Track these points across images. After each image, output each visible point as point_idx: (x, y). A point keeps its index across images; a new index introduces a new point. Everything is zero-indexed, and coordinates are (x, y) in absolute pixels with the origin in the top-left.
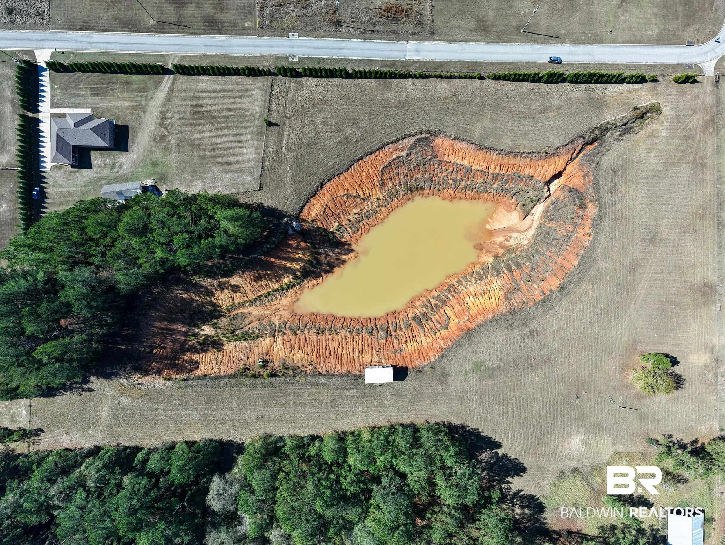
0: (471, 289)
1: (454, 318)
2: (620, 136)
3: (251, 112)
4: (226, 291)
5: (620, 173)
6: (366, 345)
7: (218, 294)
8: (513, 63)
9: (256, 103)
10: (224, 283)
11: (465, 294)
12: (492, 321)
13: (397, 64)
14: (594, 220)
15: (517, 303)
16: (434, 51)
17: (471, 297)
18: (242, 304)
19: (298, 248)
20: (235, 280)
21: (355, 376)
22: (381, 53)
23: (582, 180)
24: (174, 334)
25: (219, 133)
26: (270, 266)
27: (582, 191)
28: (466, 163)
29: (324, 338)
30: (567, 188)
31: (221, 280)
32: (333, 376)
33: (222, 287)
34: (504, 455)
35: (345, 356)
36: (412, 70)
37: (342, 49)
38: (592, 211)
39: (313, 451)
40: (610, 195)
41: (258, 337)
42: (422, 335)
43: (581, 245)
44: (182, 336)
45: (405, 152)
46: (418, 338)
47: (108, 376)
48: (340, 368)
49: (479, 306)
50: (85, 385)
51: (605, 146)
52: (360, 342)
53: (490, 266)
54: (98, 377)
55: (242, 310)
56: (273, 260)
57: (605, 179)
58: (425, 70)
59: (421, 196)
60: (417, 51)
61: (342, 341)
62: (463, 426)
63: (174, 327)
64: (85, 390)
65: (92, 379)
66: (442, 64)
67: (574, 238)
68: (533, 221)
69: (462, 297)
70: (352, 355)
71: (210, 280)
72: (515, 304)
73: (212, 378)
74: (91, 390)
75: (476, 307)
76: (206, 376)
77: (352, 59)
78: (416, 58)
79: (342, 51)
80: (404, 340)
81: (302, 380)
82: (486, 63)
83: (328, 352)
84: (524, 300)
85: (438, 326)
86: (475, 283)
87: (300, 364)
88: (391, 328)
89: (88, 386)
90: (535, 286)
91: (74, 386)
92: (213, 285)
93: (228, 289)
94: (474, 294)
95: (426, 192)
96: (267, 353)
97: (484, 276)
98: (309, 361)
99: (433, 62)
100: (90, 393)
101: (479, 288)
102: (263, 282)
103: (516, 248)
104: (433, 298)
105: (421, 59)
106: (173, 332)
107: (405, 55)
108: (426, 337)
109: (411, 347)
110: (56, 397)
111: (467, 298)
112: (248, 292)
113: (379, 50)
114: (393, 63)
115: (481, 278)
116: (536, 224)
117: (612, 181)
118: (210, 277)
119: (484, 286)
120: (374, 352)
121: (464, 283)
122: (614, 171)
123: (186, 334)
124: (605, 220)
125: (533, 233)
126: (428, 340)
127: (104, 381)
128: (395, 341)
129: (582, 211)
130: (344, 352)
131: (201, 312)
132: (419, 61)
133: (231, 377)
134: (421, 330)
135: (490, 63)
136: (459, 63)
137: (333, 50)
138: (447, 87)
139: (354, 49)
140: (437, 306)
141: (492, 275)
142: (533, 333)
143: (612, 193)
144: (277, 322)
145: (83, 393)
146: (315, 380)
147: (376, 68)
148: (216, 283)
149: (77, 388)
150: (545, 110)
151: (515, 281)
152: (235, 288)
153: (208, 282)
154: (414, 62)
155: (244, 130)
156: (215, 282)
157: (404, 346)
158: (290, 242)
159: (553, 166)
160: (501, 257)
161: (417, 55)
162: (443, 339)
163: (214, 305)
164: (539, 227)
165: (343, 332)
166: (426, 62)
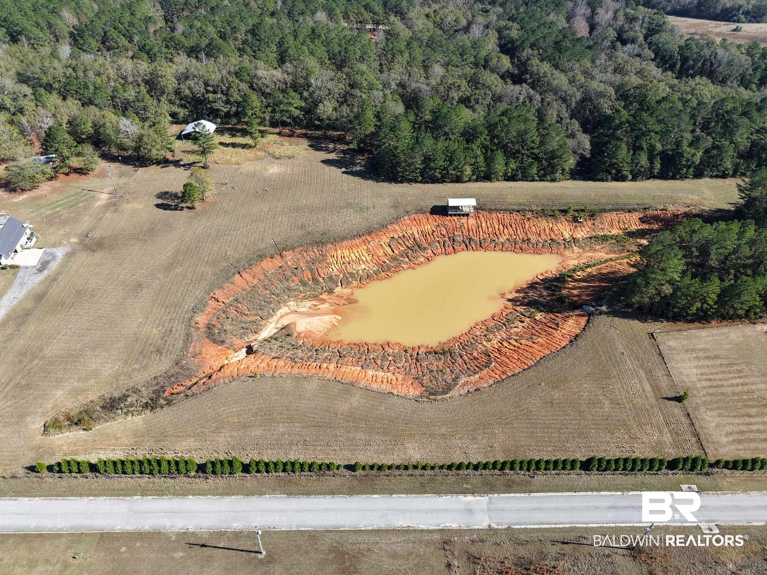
0: (363, 266)
1: (384, 245)
2: (128, 396)
3: (715, 413)
5: (152, 349)
6: (474, 231)
8: (290, 494)
9: (714, 424)
11: (371, 263)
12: (343, 239)
13: (503, 488)
14: (202, 311)
15: (314, 252)
16: (438, 511)
17: (364, 259)
18: (619, 258)
21: (482, 210)
22: (536, 505)
23: (204, 349)
27: (207, 340)
28: (370, 372)
29: (521, 237)
30: (226, 346)
32: (506, 210)
34: (341, 168)
35: (495, 223)
36: (475, 477)
37: (610, 508)
38: (201, 319)
39: (513, 165)
40: (174, 329)
41: (590, 238)
42: (417, 236)
43: (225, 291)
45: (462, 381)
46: (420, 233)
48: (499, 216)
49: (356, 251)
51: (157, 384)
52: (481, 233)
53: (340, 284)
55: (617, 256)
57: (174, 345)
58: (451, 477)
59: (430, 347)
60: (469, 511)
61: (501, 234)
62: (378, 182)
66: (422, 489)
67: (231, 299)
68: (277, 322)
69: (374, 261)
70: (488, 224)
72: (316, 250)
73: (623, 210)
75: (359, 251)
76: (629, 211)
77: (586, 491)
78: (470, 498)
79: (609, 504)
80: (435, 234)
81: (534, 208)
82: (342, 493)
83: (514, 226)
84: (305, 254)
85: (400, 241)
86: (358, 270)
87: (540, 219)
88: (448, 243)
90: (289, 263)
94: (361, 262)
95: (422, 350)
96: (576, 227)
97: (348, 276)
98: (531, 221)
99: (438, 492)
101: (354, 267)
102: (605, 271)
103: (305, 298)
104: (406, 262)
105: (461, 497)
107: (490, 503)
108: (413, 234)
109: (428, 228)
111: (368, 259)
113: (540, 509)
114: (509, 487)
115: (351, 274)
116: (275, 318)
117: (166, 341)
119: (349, 267)
120: (466, 225)
121: (372, 272)
122: (159, 351)
124: (189, 307)
125: (280, 311)
126: (411, 232)
128: (444, 232)
129: (213, 323)
130: (497, 227)
132: (465, 492)
133: (605, 211)
134: (418, 240)
135: (332, 492)
136: (391, 492)
137: (626, 504)
138: (410, 452)
139: (588, 509)
140: (402, 256)
141: (337, 276)
142: (303, 227)
143: (171, 331)
144: (575, 248)
146: (522, 207)
147: (540, 478)
150: (244, 426)
151: (311, 270)
154: (473, 493)
155: (711, 392)
157: (435, 229)
159: (242, 367)
160: (325, 292)
161: (469, 503)
162: (395, 231)
164: (270, 315)
165: (501, 240)
166: (451, 493)
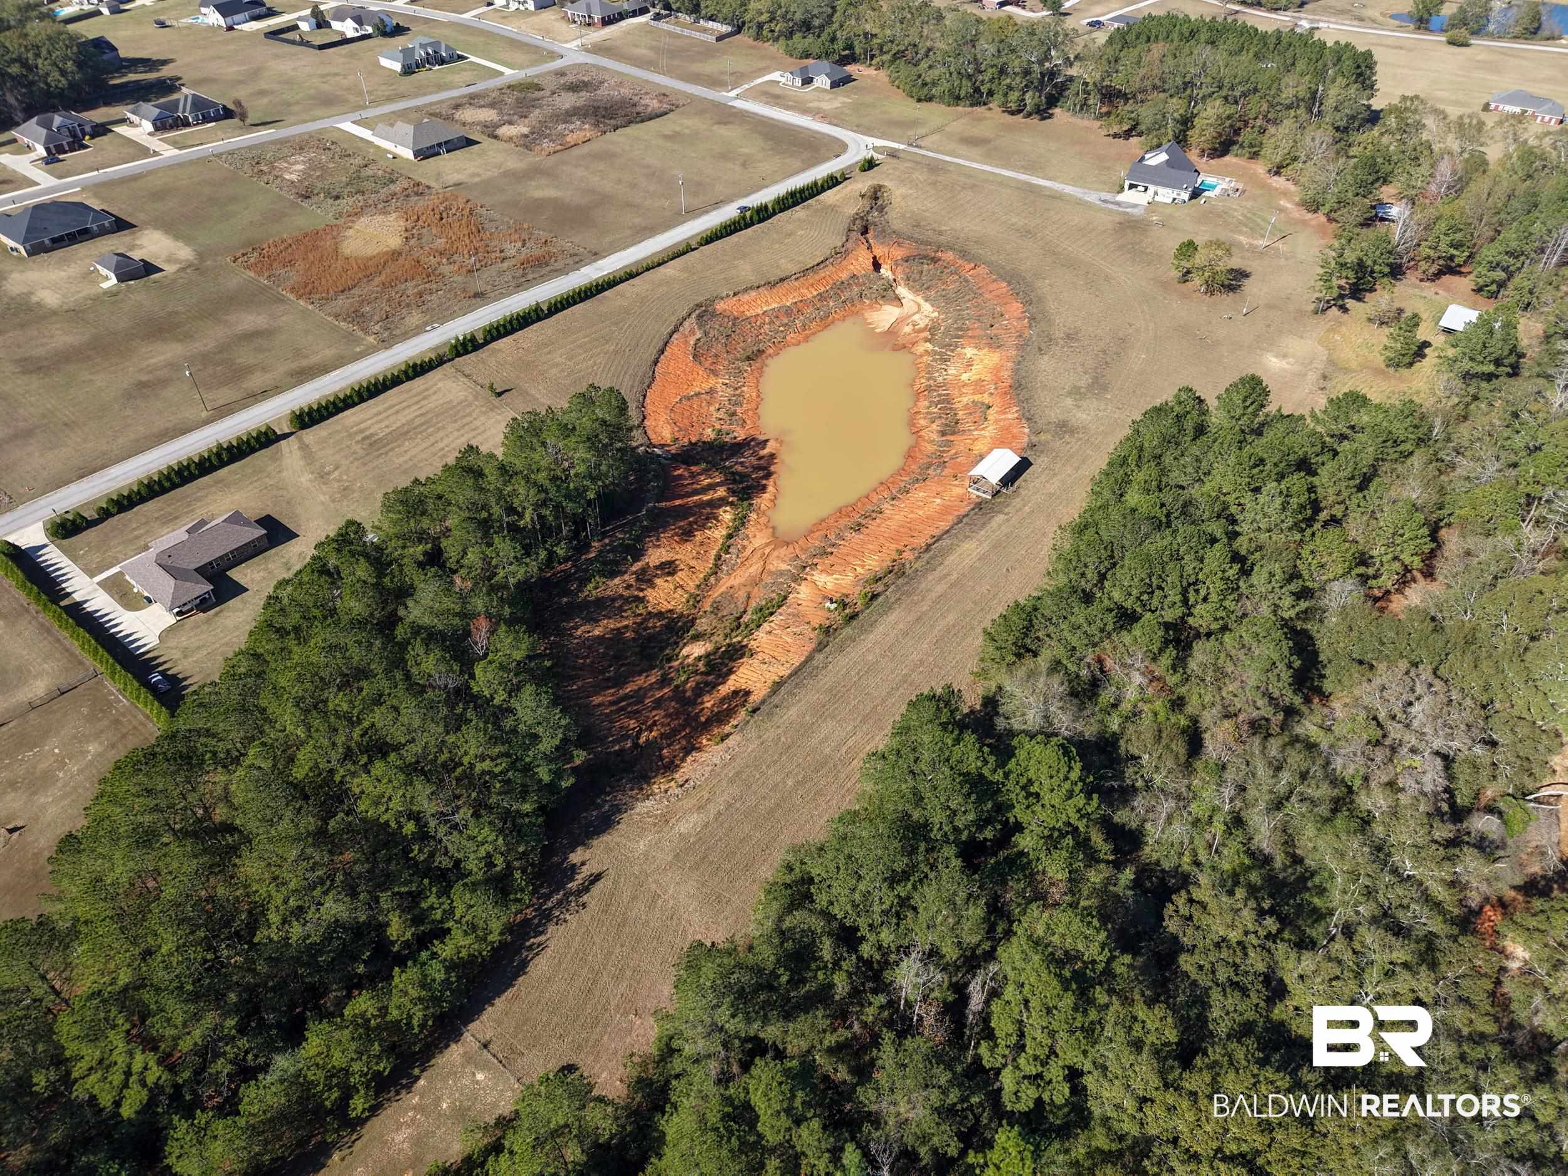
3: (455, 401)
4: (658, 581)
7: (650, 594)
9: (454, 392)
10: (644, 570)
18: (705, 584)
19: (693, 475)
20: (655, 556)
24: (645, 696)
25: (432, 439)
26: (684, 512)
28: (775, 305)
31: (634, 569)
33: (645, 578)
41: (785, 598)
44: (661, 688)
45: (698, 333)
47: (606, 823)
50: (572, 879)
54: (583, 844)
55: (715, 592)
56: (678, 502)
59: (770, 358)
63: (629, 689)
64: (585, 889)
65: (575, 857)
71: (617, 581)
73: (790, 678)
74: (597, 878)
76: (777, 685)
89: (579, 878)
91: (550, 904)
92: (629, 587)
93: (656, 576)
95: (769, 351)
100: (600, 885)
102: (699, 536)
106: (639, 696)
110: (531, 968)
112: (693, 563)
118: (613, 575)
123: (664, 681)
127: (606, 838)
131: (651, 638)
144: (784, 567)
145: (585, 898)
148: (628, 578)
149: (560, 903)
152: (669, 568)
153: (616, 585)
156: (626, 577)
158: (677, 473)
163: (660, 615)
